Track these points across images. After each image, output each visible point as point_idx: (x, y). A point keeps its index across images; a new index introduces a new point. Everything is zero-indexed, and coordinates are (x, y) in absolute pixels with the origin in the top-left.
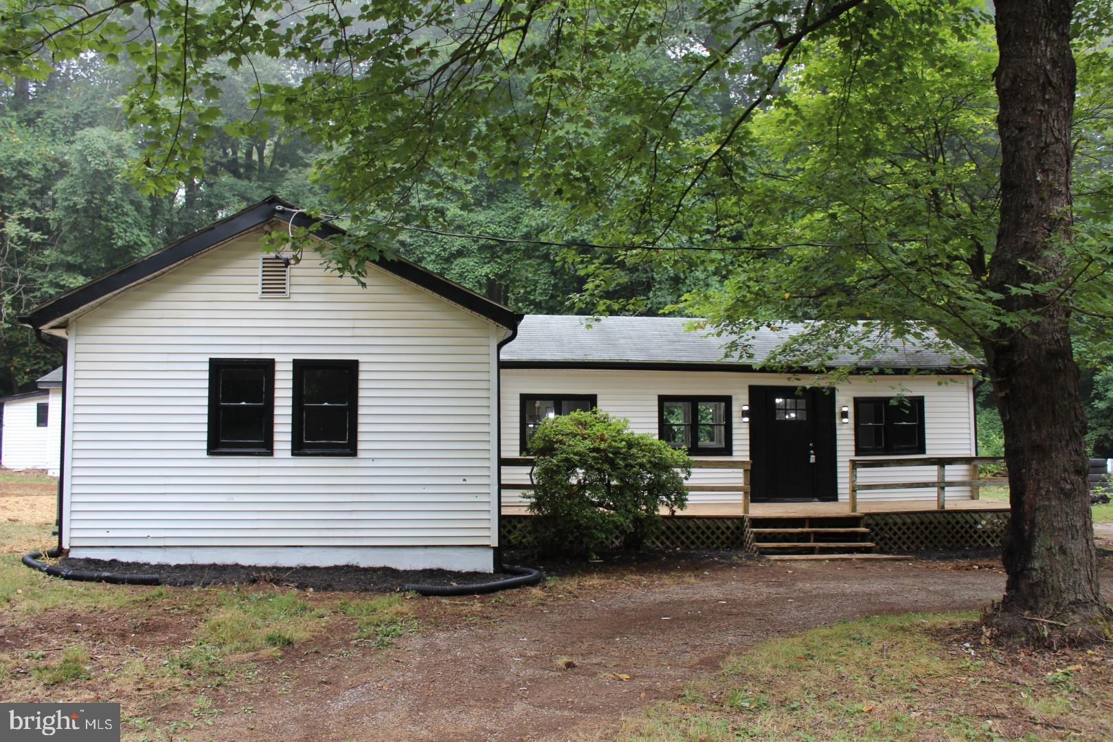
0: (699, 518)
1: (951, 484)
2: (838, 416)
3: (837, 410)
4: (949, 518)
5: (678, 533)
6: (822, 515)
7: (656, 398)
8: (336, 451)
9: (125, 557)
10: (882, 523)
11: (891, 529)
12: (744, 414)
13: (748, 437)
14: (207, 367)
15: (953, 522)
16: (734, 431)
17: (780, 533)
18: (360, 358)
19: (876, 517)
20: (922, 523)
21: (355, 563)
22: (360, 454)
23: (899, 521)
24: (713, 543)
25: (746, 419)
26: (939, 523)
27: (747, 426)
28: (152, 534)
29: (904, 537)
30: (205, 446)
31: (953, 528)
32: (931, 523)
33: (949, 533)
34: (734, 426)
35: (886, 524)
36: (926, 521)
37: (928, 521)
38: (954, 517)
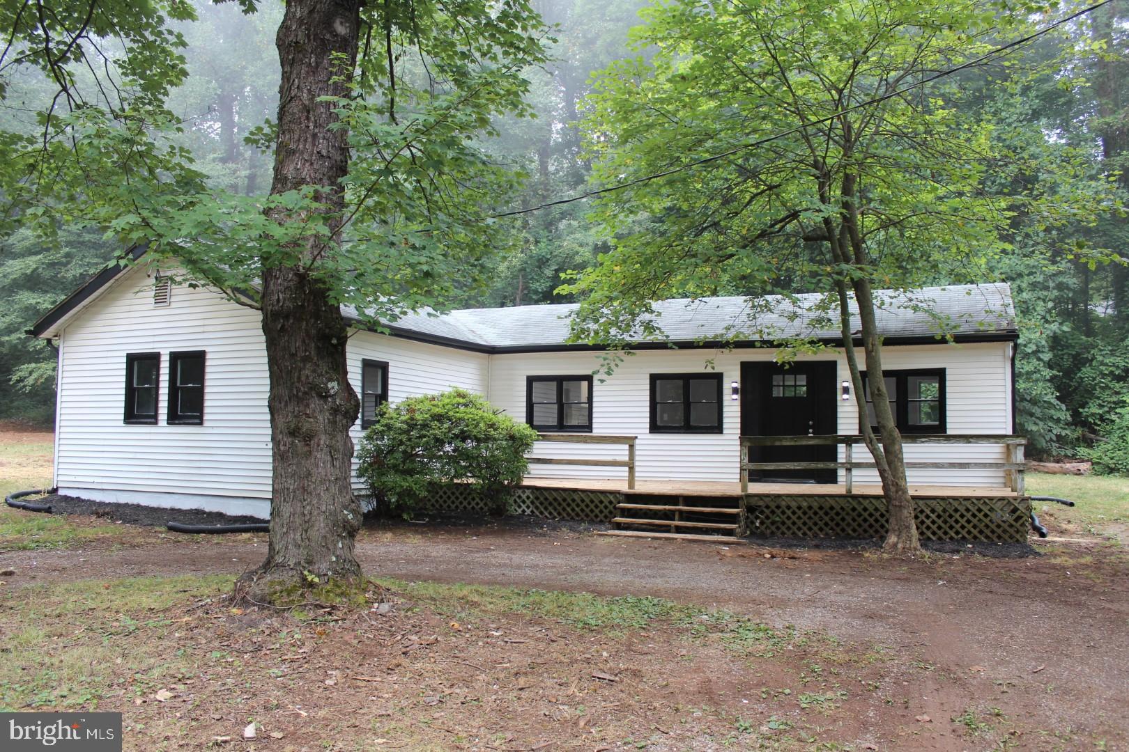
0: (584, 491)
1: (859, 465)
2: (839, 392)
3: (839, 386)
4: (855, 504)
5: (564, 504)
6: (696, 494)
7: (648, 377)
8: (191, 421)
9: (85, 496)
10: (773, 505)
11: (783, 513)
12: (735, 391)
13: (739, 414)
14: (124, 360)
15: (860, 509)
16: (725, 409)
17: (641, 509)
18: (207, 349)
19: (767, 499)
20: (821, 508)
21: (202, 508)
22: (206, 424)
23: (794, 505)
24: (596, 516)
25: (735, 396)
26: (842, 508)
27: (738, 403)
28: (97, 480)
29: (800, 523)
30: (122, 417)
31: (860, 515)
32: (832, 508)
33: (854, 520)
34: (725, 403)
35: (778, 507)
36: (826, 506)
37: (829, 506)
38: (860, 503)
